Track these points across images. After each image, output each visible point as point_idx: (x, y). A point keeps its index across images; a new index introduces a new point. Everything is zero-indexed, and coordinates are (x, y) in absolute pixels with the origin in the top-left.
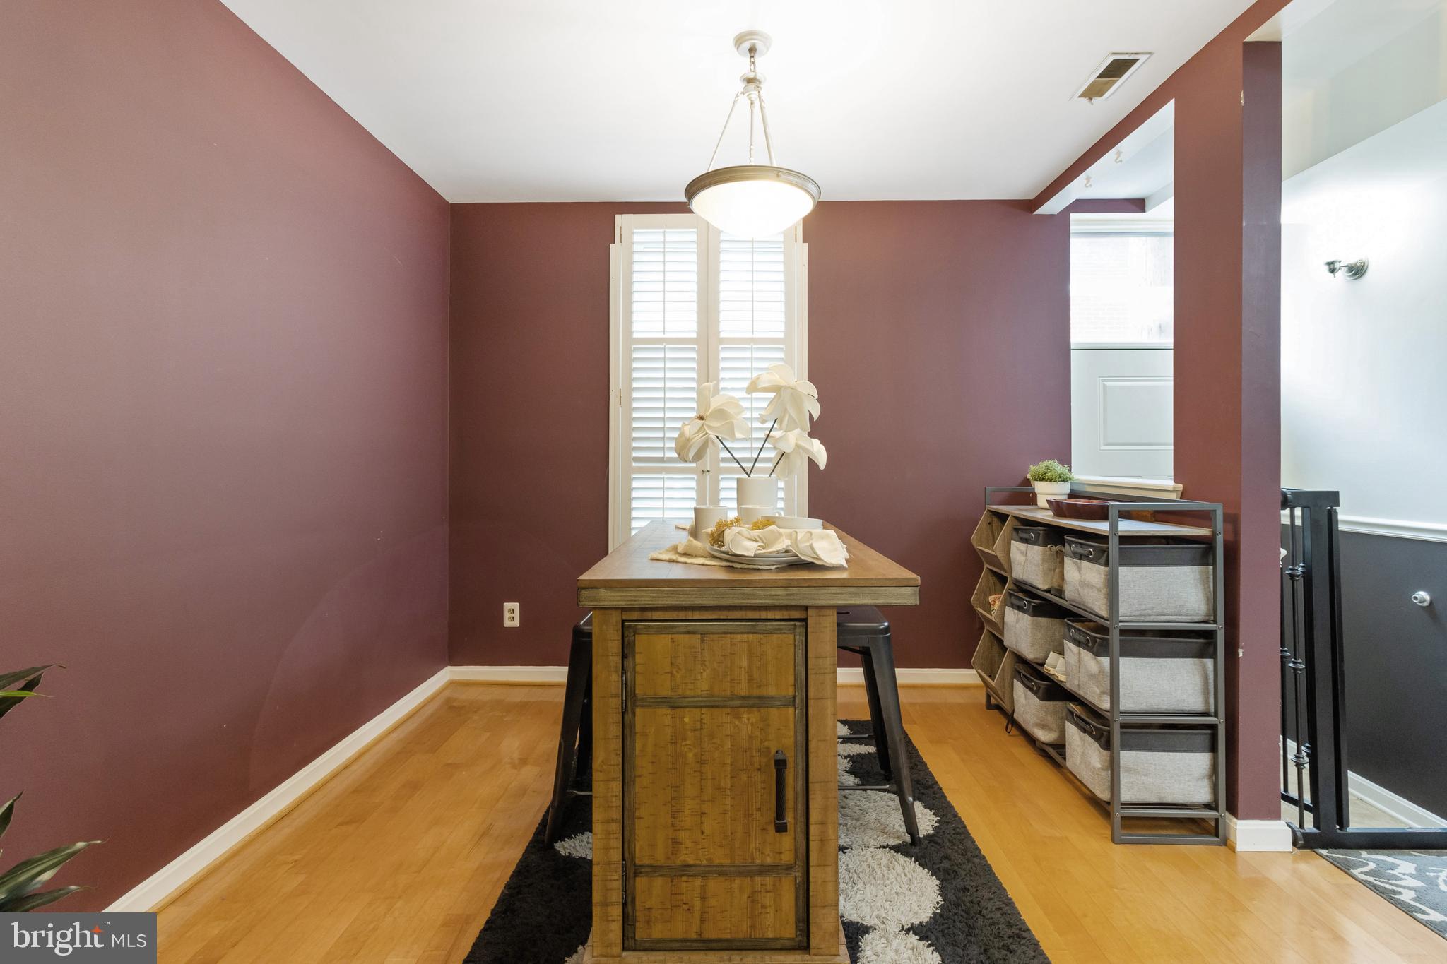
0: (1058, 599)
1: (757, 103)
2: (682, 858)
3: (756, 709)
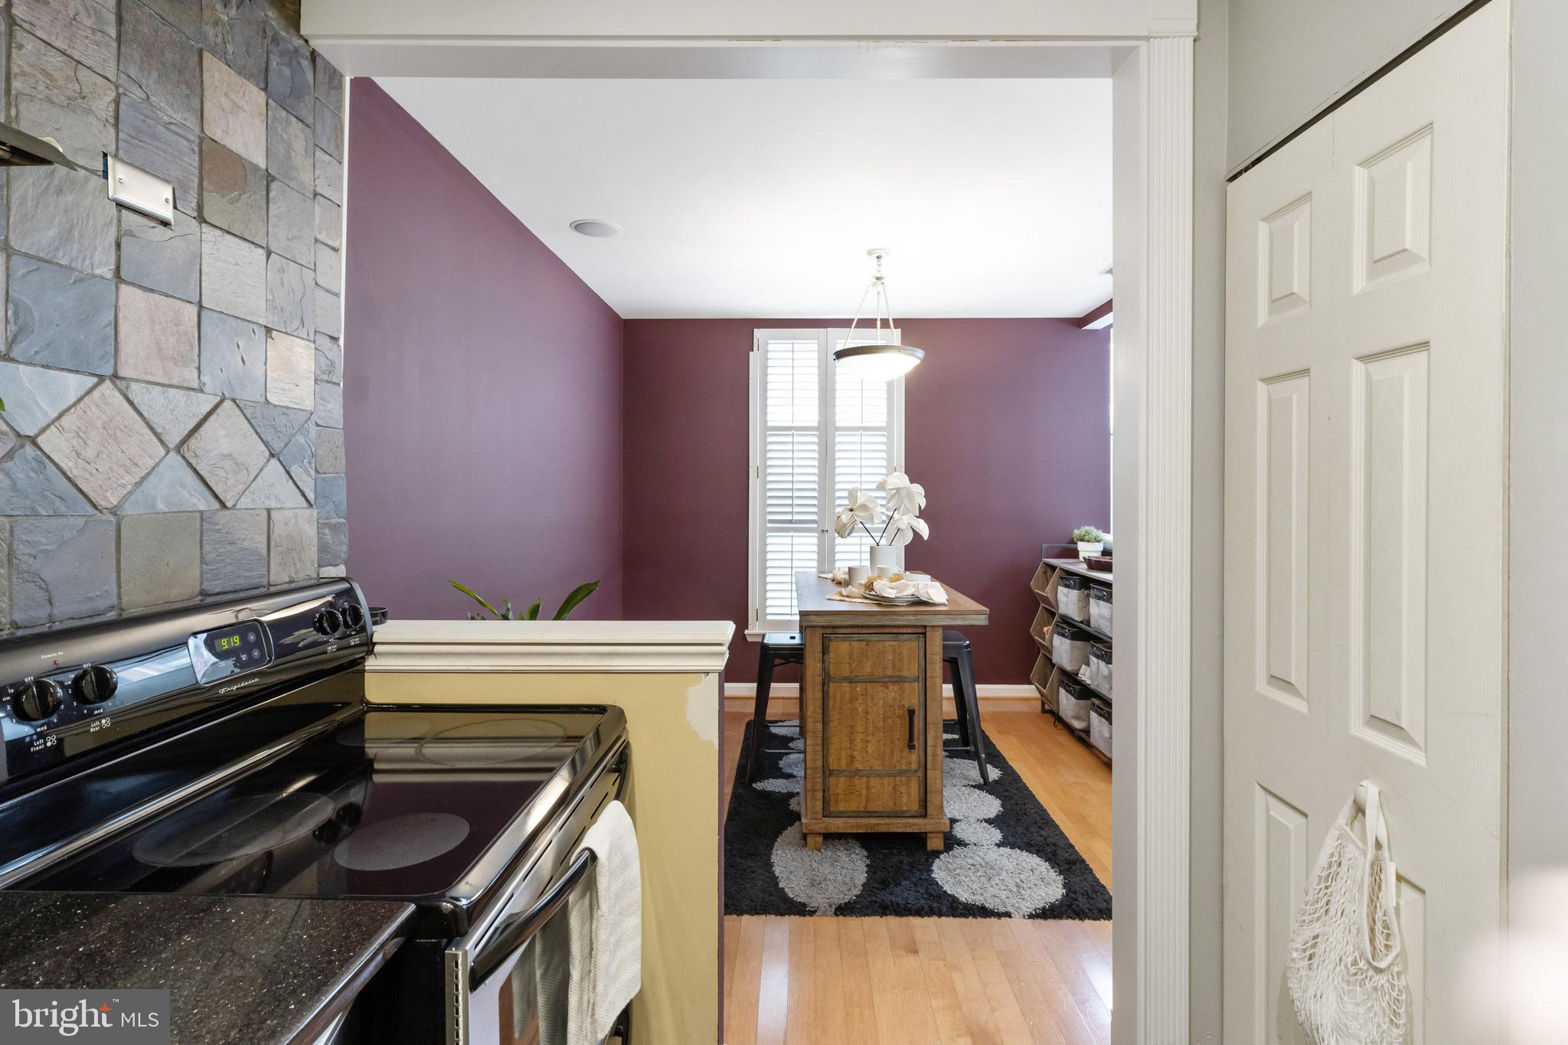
0: (1087, 627)
1: (882, 293)
2: (856, 766)
3: (897, 683)
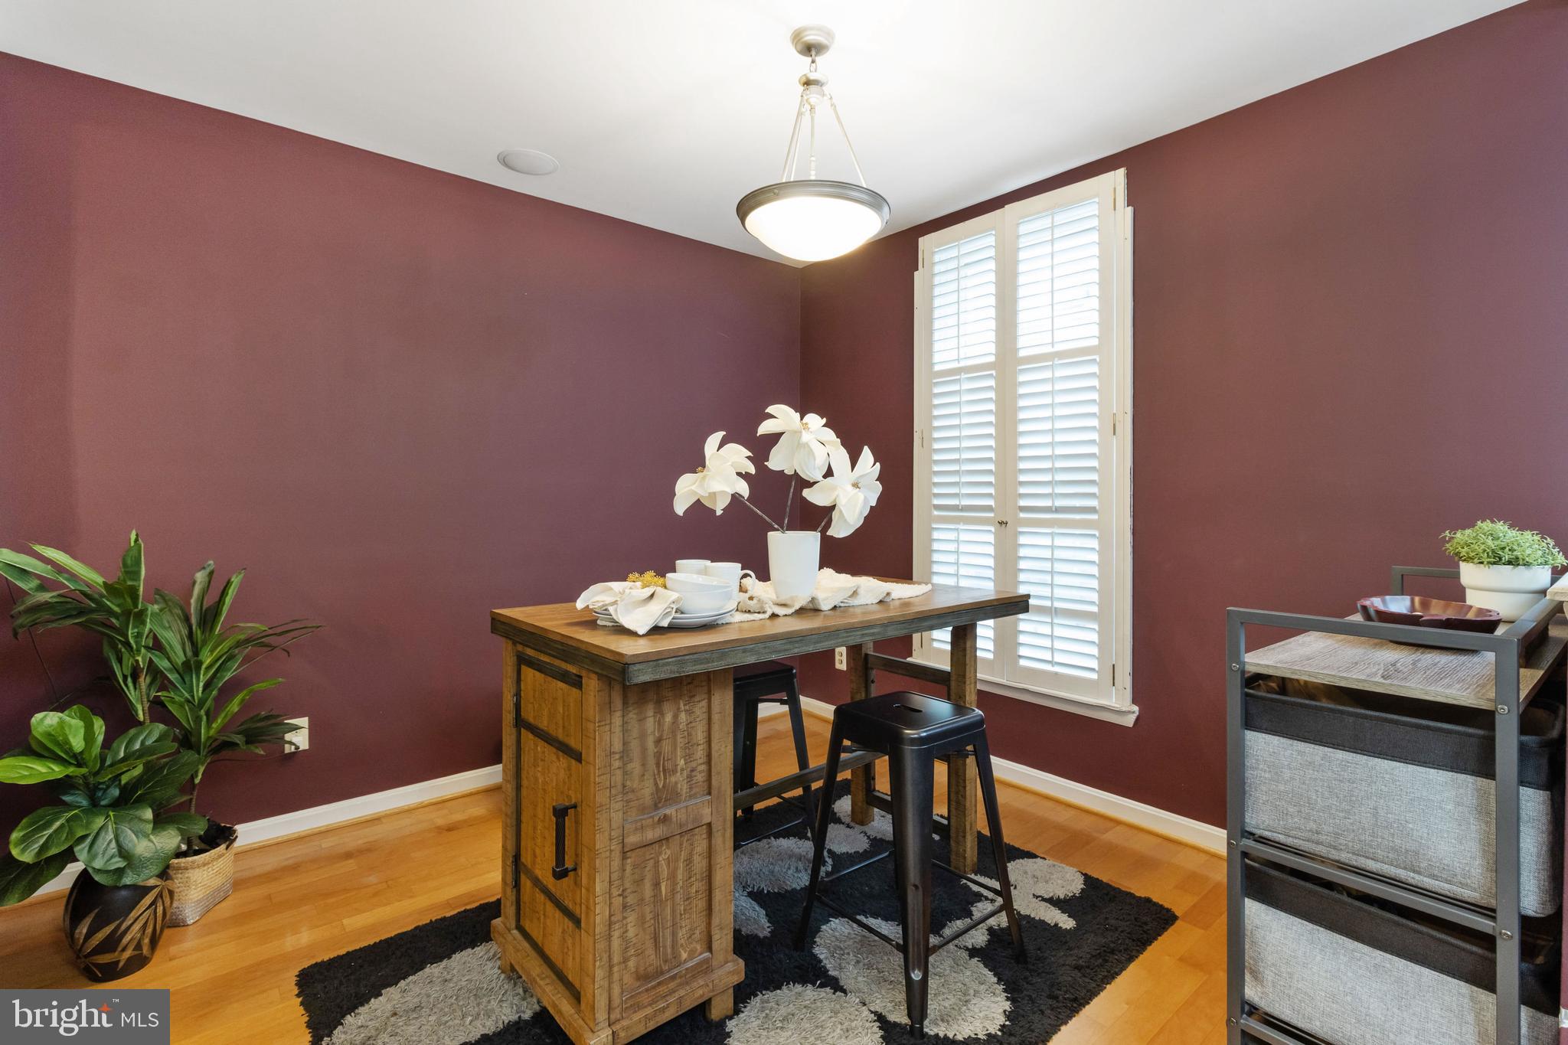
2: (537, 870)
3: (566, 756)
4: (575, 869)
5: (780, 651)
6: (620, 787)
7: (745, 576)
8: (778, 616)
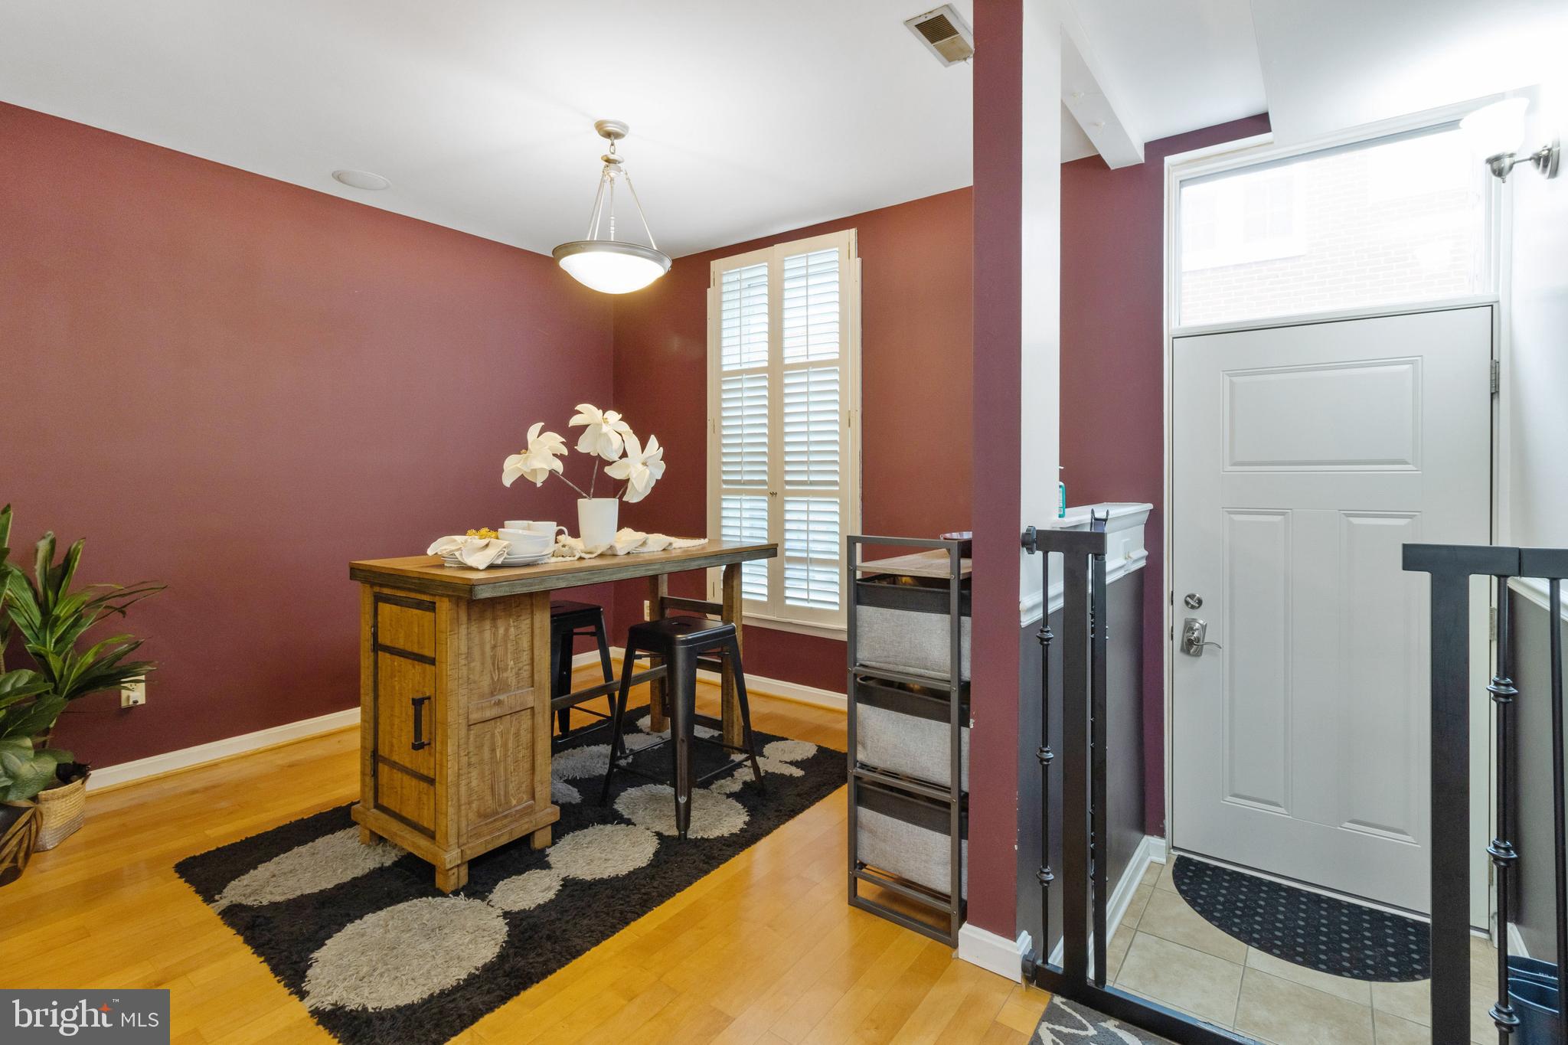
2: (394, 756)
3: (420, 663)
4: (429, 744)
5: (584, 580)
6: (466, 679)
7: (560, 533)
8: (584, 559)
